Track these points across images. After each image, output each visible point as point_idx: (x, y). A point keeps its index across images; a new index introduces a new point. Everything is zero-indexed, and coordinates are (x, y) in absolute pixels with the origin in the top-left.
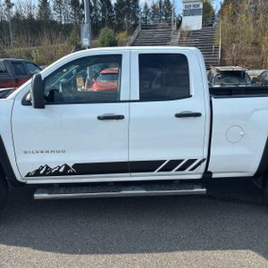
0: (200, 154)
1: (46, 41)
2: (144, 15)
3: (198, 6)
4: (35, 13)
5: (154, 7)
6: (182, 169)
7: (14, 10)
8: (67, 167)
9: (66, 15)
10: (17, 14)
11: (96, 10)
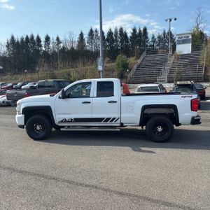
0: (117, 116)
1: (80, 65)
2: (152, 43)
3: (188, 37)
4: (75, 46)
5: (159, 37)
6: (112, 121)
7: (61, 45)
8: (72, 120)
9: (96, 46)
10: (64, 47)
11: (117, 42)
